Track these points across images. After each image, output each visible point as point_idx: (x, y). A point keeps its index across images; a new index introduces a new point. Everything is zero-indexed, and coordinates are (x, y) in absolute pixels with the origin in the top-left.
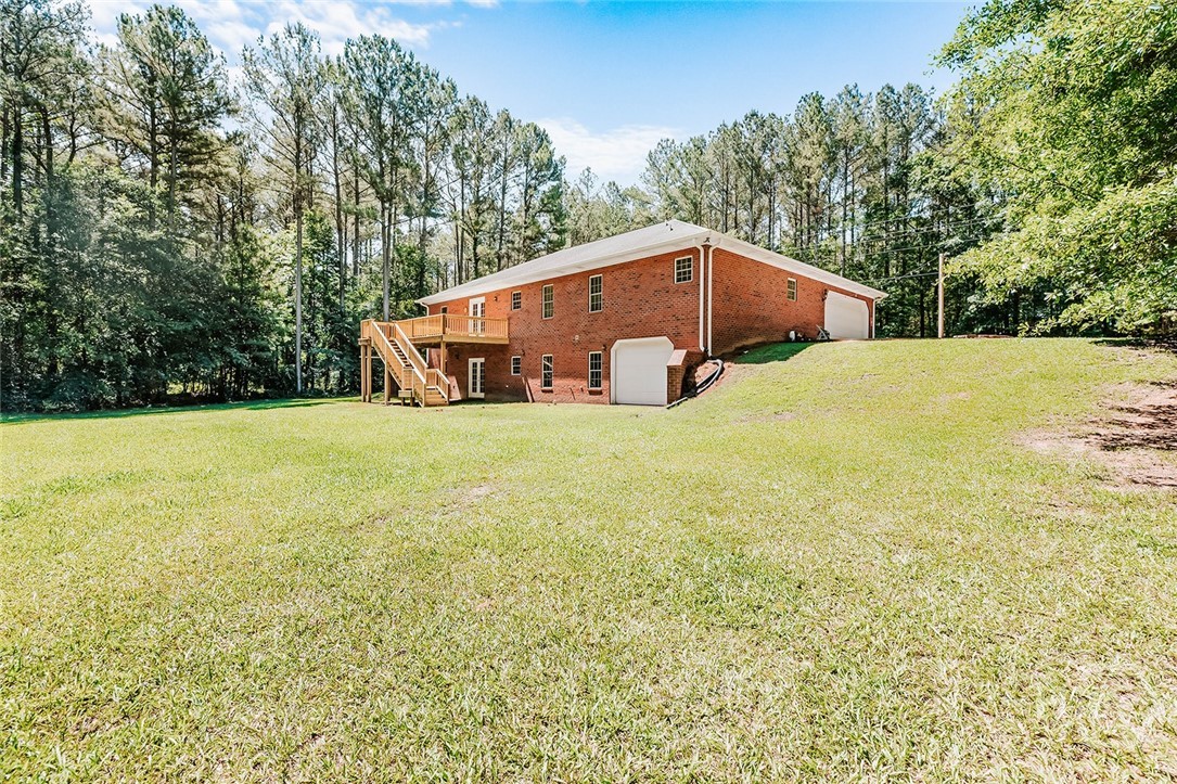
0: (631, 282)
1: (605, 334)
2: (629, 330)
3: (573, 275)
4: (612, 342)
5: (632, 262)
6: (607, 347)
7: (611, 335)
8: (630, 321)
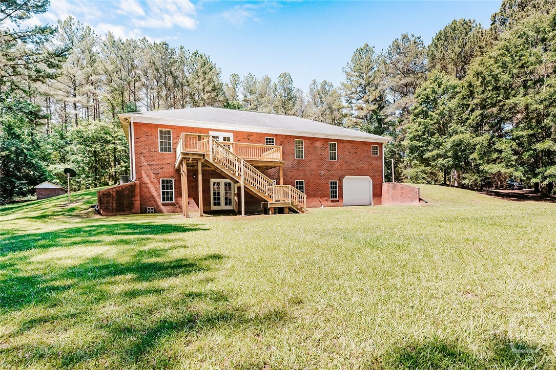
0: (353, 150)
1: (340, 173)
2: (353, 172)
3: (319, 138)
4: (343, 177)
5: (354, 141)
6: (341, 179)
7: (343, 173)
8: (353, 168)
